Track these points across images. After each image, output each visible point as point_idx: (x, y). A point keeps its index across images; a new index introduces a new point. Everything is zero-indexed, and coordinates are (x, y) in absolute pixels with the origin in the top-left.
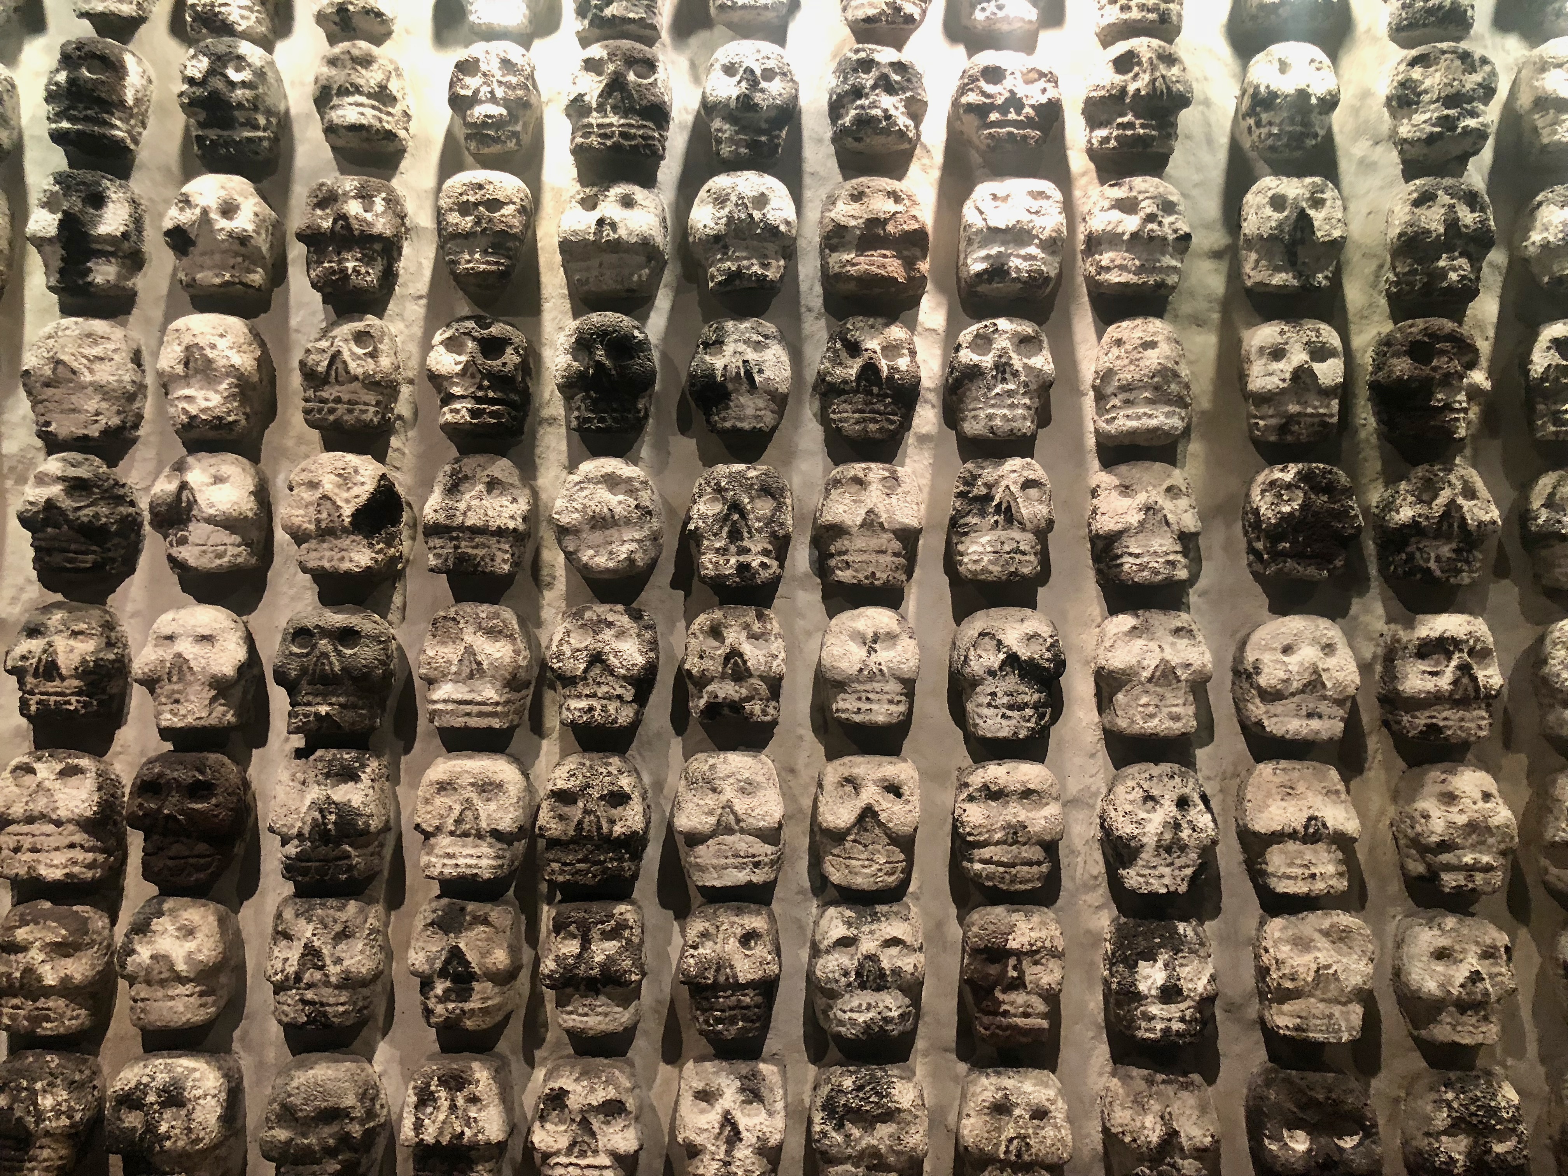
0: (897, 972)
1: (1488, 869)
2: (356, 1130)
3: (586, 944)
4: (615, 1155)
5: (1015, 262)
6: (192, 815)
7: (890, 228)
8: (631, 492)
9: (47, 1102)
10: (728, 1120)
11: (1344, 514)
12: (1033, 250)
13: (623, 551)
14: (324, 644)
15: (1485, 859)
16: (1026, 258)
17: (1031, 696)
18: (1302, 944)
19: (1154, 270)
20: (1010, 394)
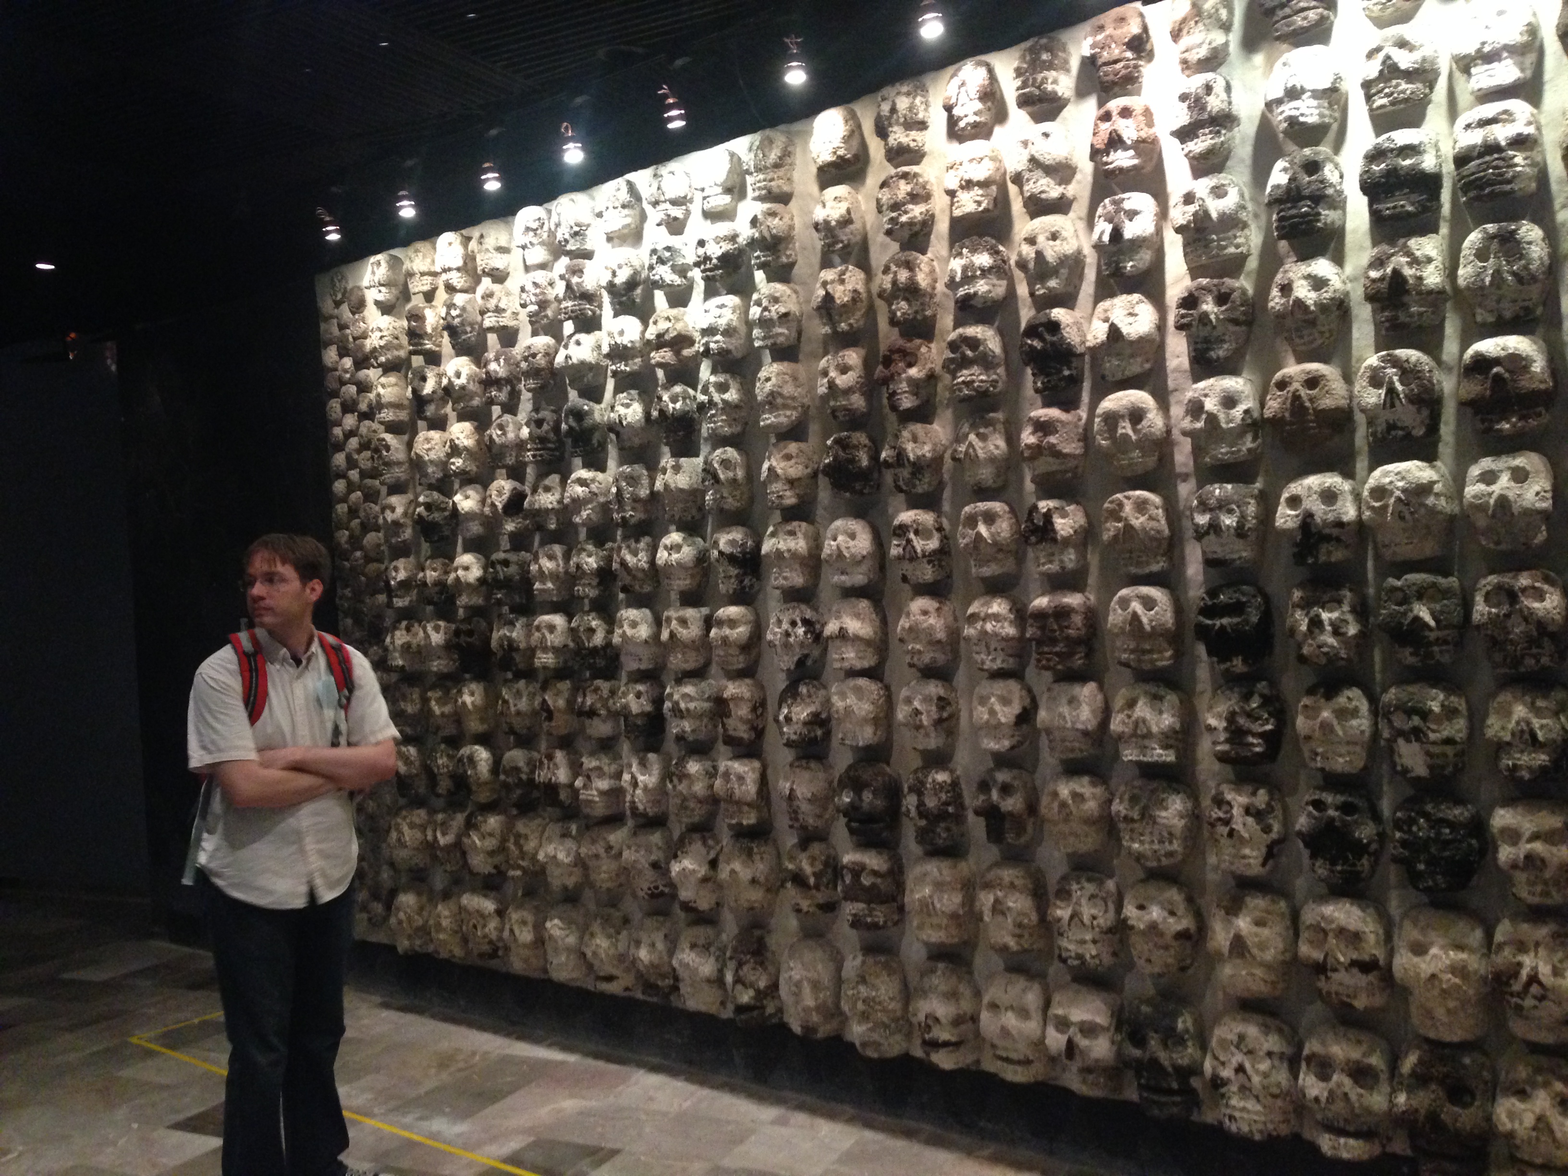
0: (688, 710)
1: (919, 652)
2: (524, 777)
3: (585, 696)
4: (597, 790)
5: (712, 345)
6: (468, 643)
7: (667, 337)
8: (587, 486)
9: (440, 762)
10: (634, 777)
11: (853, 461)
12: (718, 337)
13: (584, 514)
14: (499, 567)
15: (918, 647)
16: (717, 342)
17: (734, 571)
18: (843, 696)
19: (770, 337)
20: (713, 416)
